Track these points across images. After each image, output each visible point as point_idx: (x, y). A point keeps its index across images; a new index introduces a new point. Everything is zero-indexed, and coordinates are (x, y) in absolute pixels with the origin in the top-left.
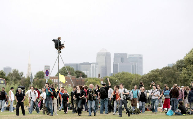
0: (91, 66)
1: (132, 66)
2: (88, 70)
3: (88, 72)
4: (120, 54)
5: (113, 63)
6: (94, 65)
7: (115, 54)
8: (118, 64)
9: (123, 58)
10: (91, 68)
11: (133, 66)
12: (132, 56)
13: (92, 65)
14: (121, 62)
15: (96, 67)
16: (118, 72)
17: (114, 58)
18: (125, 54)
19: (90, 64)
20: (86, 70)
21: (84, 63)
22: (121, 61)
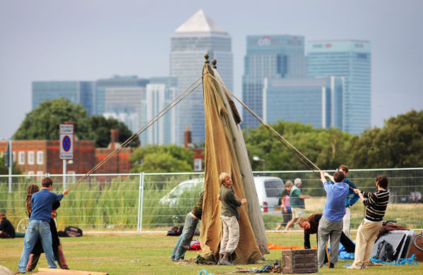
0: (145, 91)
1: (324, 90)
2: (133, 110)
3: (133, 116)
4: (274, 40)
5: (244, 78)
6: (161, 88)
7: (252, 41)
8: (266, 82)
9: (286, 58)
10: (148, 101)
11: (328, 91)
12: (324, 50)
13: (149, 87)
14: (278, 76)
15: (168, 95)
16: (265, 121)
17: (247, 59)
18: (295, 38)
19: (143, 83)
20: (126, 111)
21: (117, 77)
22: (279, 71)
